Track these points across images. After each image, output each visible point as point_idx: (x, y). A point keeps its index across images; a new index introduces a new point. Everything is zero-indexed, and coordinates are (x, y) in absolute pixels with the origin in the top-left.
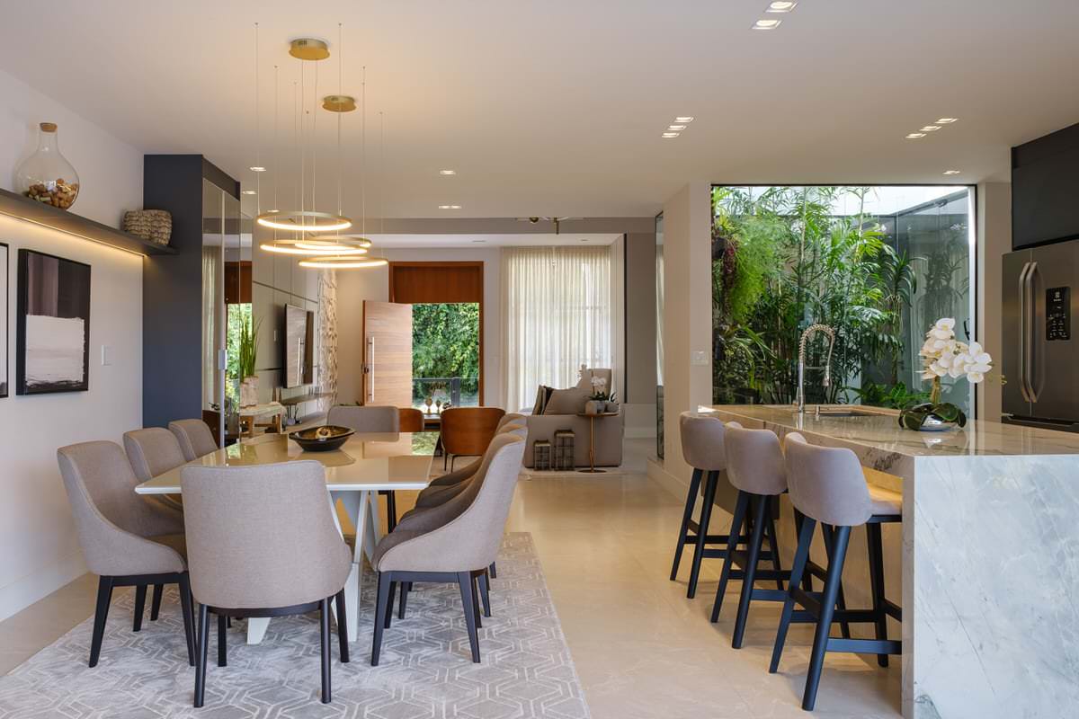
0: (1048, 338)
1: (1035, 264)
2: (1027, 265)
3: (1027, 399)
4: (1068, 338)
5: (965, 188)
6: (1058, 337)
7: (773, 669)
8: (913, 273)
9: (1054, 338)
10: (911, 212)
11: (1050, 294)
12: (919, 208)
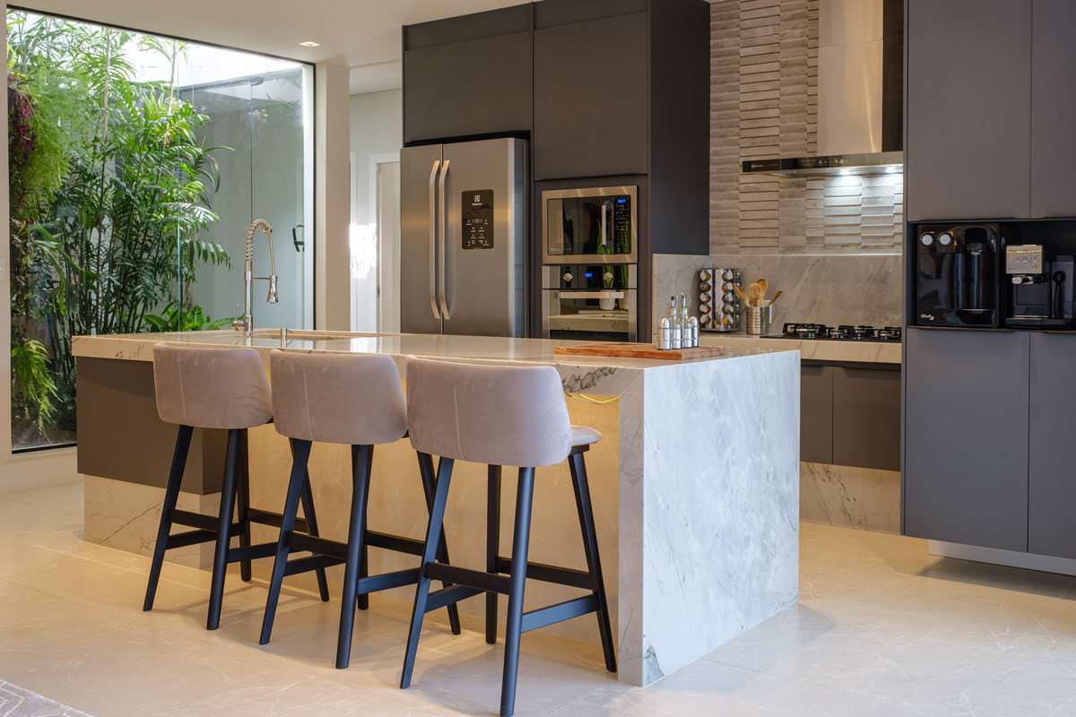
0: (465, 246)
1: (447, 163)
2: (437, 163)
3: (437, 316)
4: (491, 246)
5: (299, 65)
6: (478, 245)
7: (404, 683)
8: (216, 165)
9: (472, 247)
10: (202, 88)
11: (467, 197)
12: (213, 86)
